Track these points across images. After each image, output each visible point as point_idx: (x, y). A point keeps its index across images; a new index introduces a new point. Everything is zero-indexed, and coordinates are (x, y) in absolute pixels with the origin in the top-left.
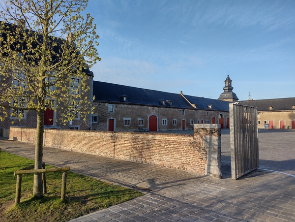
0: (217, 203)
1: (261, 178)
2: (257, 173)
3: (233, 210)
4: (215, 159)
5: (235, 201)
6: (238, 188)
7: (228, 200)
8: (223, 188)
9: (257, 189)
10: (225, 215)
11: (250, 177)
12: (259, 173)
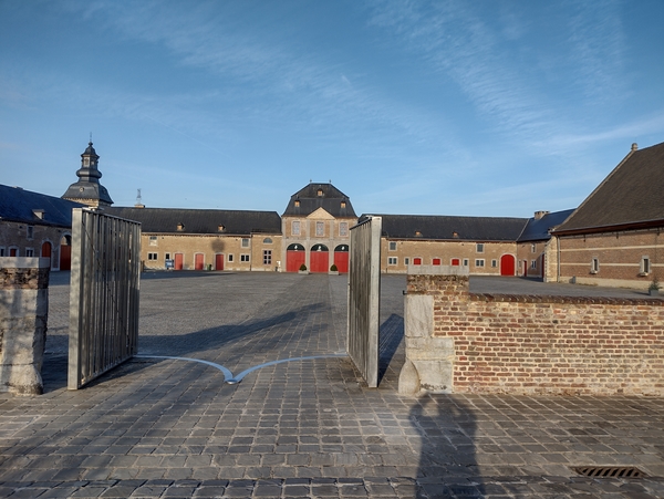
0: (15, 458)
1: (136, 376)
2: (130, 367)
3: (55, 465)
4: (28, 348)
5: (64, 443)
6: (79, 408)
7: (48, 443)
8: (40, 417)
9: (123, 403)
10: (32, 484)
11: (114, 378)
12: (136, 365)
